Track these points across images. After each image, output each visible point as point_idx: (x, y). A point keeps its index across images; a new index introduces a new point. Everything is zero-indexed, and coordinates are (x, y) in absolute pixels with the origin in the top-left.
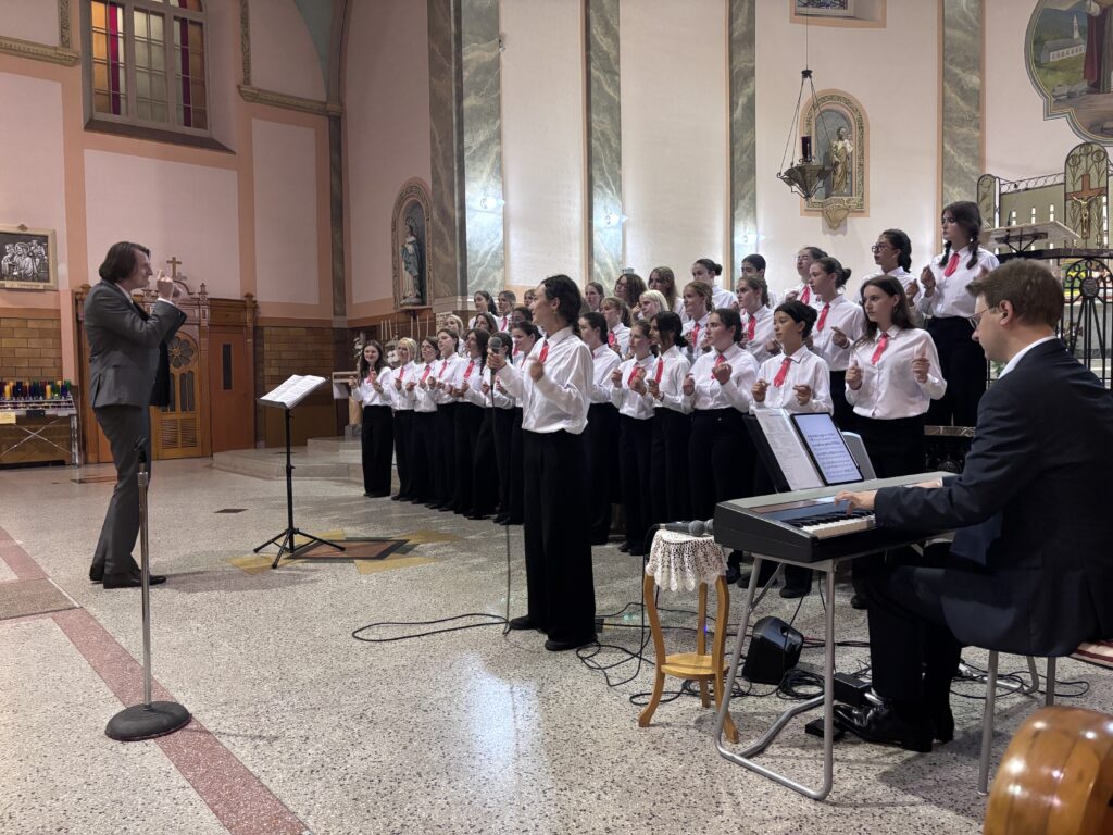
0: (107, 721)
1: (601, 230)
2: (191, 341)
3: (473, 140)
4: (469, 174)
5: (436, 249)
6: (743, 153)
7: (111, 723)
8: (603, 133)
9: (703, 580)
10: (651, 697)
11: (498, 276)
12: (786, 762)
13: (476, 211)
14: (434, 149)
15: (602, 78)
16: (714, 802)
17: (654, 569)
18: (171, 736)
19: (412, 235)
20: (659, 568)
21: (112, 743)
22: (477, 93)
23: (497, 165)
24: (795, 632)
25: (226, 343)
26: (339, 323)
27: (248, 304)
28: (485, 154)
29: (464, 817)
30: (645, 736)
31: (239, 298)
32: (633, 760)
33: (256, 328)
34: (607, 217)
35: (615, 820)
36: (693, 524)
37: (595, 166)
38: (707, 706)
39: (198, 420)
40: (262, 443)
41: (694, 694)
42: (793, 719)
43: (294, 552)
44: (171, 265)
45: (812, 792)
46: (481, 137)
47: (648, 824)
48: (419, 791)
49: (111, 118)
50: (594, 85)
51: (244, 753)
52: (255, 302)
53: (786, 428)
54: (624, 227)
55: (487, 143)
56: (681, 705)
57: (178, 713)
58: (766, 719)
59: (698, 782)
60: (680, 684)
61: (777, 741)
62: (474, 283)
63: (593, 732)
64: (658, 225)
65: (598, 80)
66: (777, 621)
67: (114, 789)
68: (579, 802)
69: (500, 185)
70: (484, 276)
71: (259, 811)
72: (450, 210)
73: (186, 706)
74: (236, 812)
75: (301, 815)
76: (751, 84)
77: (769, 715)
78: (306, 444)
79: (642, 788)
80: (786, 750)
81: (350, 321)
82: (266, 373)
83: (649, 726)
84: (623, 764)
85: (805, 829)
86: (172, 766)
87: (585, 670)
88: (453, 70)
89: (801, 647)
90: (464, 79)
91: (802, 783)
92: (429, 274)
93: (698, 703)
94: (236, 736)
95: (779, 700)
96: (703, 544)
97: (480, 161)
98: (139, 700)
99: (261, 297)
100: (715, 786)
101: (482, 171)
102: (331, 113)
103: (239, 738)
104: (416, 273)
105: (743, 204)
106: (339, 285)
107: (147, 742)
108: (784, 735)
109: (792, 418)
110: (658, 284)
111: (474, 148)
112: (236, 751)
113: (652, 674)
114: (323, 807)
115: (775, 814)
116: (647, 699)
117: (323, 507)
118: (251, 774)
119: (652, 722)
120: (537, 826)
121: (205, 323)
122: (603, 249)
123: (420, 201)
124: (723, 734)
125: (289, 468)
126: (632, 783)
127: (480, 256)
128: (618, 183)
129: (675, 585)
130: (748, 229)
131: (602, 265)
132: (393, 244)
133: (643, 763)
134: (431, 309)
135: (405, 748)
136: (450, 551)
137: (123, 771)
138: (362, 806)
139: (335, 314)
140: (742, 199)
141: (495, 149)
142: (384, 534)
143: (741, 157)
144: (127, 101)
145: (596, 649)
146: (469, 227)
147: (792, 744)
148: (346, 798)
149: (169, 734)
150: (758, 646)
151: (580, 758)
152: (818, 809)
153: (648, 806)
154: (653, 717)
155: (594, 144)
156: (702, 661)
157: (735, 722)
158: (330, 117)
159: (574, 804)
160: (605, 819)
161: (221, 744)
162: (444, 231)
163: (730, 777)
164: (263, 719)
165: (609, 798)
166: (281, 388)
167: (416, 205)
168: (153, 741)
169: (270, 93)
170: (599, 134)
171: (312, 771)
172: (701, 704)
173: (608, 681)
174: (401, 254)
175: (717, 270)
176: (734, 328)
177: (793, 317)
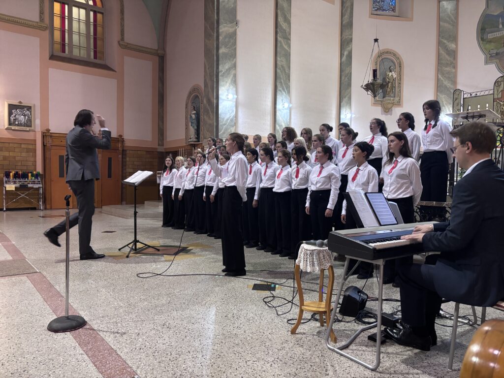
0: (48, 323)
1: (280, 110)
3: (223, 68)
4: (221, 83)
5: (205, 117)
6: (345, 77)
7: (50, 324)
8: (282, 66)
9: (322, 267)
10: (297, 321)
11: (233, 129)
12: (358, 352)
13: (223, 100)
14: (205, 71)
15: (282, 41)
16: (324, 369)
17: (300, 262)
18: (77, 331)
19: (194, 110)
20: (302, 262)
21: (50, 333)
22: (225, 47)
23: (234, 80)
24: (364, 293)
25: (110, 157)
26: (161, 149)
27: (120, 139)
28: (228, 74)
29: (209, 371)
30: (293, 338)
31: (117, 137)
32: (287, 349)
33: (123, 150)
34: (283, 105)
37: (278, 81)
38: (322, 325)
40: (124, 202)
41: (316, 320)
42: (362, 333)
43: (136, 251)
45: (370, 367)
46: (227, 66)
48: (189, 360)
49: (61, 54)
50: (279, 45)
51: (110, 339)
52: (123, 139)
53: (363, 199)
54: (290, 109)
55: (229, 69)
56: (310, 325)
57: (80, 321)
58: (349, 333)
59: (317, 360)
60: (311, 315)
61: (354, 343)
62: (221, 132)
63: (270, 336)
64: (305, 109)
65: (280, 42)
66: (356, 288)
67: (50, 354)
68: (262, 367)
69: (235, 88)
70: (226, 129)
71: (115, 366)
72: (212, 99)
73: (85, 318)
74: (105, 366)
75: (134, 368)
76: (351, 46)
77: (351, 330)
78: (144, 203)
79: (291, 362)
80: (359, 347)
81: (165, 149)
82: (127, 171)
83: (295, 334)
84: (283, 351)
86: (77, 344)
87: (267, 307)
88: (215, 36)
89: (367, 301)
90: (220, 40)
91: (365, 362)
92: (202, 128)
93: (318, 324)
94: (106, 332)
95: (356, 324)
96: (323, 251)
97: (226, 77)
98: (63, 314)
99: (126, 137)
100: (325, 362)
101: (227, 82)
103: (108, 333)
104: (196, 128)
105: (345, 100)
106: (161, 133)
107: (66, 333)
108: (357, 340)
110: (305, 135)
111: (223, 71)
112: (106, 338)
113: (297, 310)
114: (145, 365)
115: (353, 376)
116: (295, 322)
117: (150, 231)
118: (112, 349)
119: (297, 332)
122: (281, 118)
123: (198, 95)
124: (330, 339)
125: (135, 213)
126: (287, 360)
127: (225, 120)
128: (288, 89)
129: (309, 269)
130: (347, 111)
131: (280, 126)
132: (186, 114)
133: (292, 351)
134: (202, 144)
135: (183, 340)
136: (207, 253)
137: (55, 345)
138: (163, 365)
139: (159, 145)
140: (345, 98)
141: (233, 72)
142: (178, 244)
143: (345, 79)
144: (68, 47)
145: (272, 298)
146: (220, 107)
147: (361, 344)
148: (155, 361)
149: (76, 330)
150: (347, 299)
151: (263, 347)
152: (373, 374)
153: (294, 370)
154: (297, 330)
155: (278, 71)
156: (321, 305)
157: (335, 333)
158: (159, 56)
159: (260, 368)
160: (274, 375)
161: (100, 335)
162: (209, 108)
163: (332, 358)
164: (119, 325)
165: (276, 366)
166: (133, 176)
167: (197, 97)
168: (69, 333)
169: (132, 45)
170: (280, 66)
171: (140, 349)
172: (320, 325)
173: (277, 313)
174: (189, 119)
175: (331, 129)
176: (328, 154)
177: (361, 149)
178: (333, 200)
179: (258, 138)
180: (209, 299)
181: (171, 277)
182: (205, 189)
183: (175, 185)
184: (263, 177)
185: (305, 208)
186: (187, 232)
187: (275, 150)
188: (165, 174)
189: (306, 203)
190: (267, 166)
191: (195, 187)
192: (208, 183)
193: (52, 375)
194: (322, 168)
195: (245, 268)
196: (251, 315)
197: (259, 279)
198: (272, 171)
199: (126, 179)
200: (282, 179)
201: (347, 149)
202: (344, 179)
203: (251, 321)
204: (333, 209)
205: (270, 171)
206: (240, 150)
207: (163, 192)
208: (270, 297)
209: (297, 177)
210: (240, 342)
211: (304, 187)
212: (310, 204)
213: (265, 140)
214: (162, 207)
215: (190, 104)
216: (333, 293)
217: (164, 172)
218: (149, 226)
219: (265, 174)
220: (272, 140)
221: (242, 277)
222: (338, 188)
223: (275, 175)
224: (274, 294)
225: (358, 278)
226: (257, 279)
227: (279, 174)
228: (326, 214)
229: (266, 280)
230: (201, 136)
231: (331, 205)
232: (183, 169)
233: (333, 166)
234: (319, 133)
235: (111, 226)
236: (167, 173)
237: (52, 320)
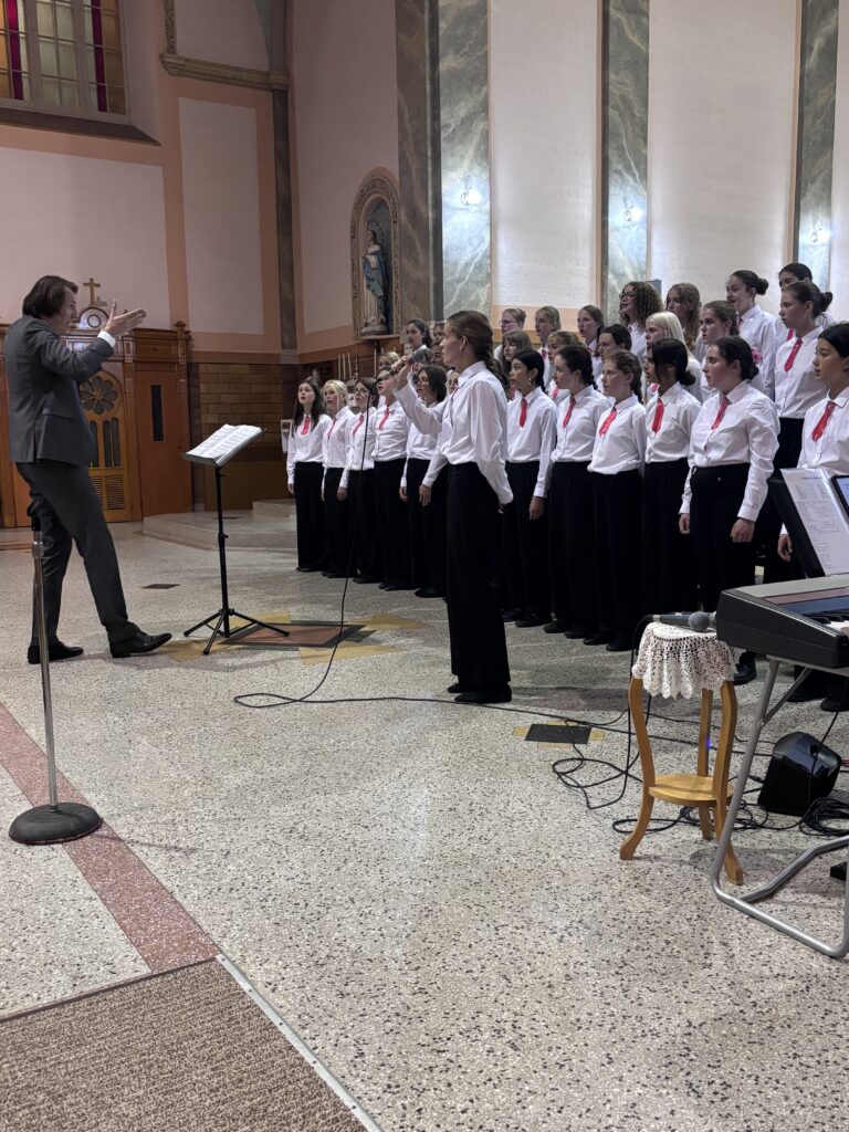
0: (12, 821)
1: (617, 229)
2: (114, 381)
3: (451, 116)
4: (446, 160)
5: (405, 260)
6: (816, 117)
7: (14, 824)
8: (624, 99)
9: (703, 685)
10: (636, 823)
11: (482, 293)
12: (800, 910)
13: (455, 209)
14: (402, 129)
15: (624, 22)
16: (702, 952)
17: (643, 670)
18: (79, 842)
19: (376, 243)
20: (649, 670)
21: (16, 845)
22: (457, 52)
23: (483, 148)
24: (829, 752)
25: (155, 384)
26: (289, 357)
27: (179, 334)
28: (468, 132)
29: (398, 951)
30: (624, 871)
31: (169, 328)
32: (608, 899)
33: (190, 365)
34: (627, 214)
35: (578, 965)
36: (693, 616)
37: (612, 144)
38: (708, 837)
39: (125, 478)
40: (200, 506)
41: (693, 823)
42: (817, 859)
43: (229, 637)
44: (88, 288)
45: (827, 948)
46: (462, 111)
47: (617, 973)
48: (350, 920)
49: (12, 104)
50: (613, 33)
51: (157, 864)
52: (188, 332)
53: (824, 493)
54: (649, 223)
55: (469, 119)
56: (676, 836)
57: (86, 817)
58: (781, 858)
59: (685, 928)
60: (678, 810)
61: (791, 884)
62: (451, 304)
63: (564, 862)
64: (694, 224)
65: (618, 24)
66: (807, 738)
67: (15, 896)
68: (537, 944)
69: (487, 173)
70: (464, 294)
71: (170, 929)
72: (422, 210)
73: (98, 810)
74: (145, 929)
75: (215, 936)
76: (833, 20)
77: (785, 852)
78: (251, 508)
79: (615, 931)
80: (803, 895)
81: (302, 356)
82: (203, 421)
83: (632, 858)
84: (596, 902)
85: (813, 991)
86: (80, 874)
87: (561, 787)
88: (427, 21)
89: (837, 771)
90: (441, 32)
91: (816, 938)
92: (396, 293)
93: (697, 834)
94: (150, 845)
95: (801, 835)
96: (706, 642)
97: (461, 142)
98: (46, 800)
99: (195, 326)
100: (706, 935)
101: (462, 157)
102: (275, 87)
103: (153, 848)
104: (381, 293)
105: (812, 191)
106: (287, 310)
107: (54, 846)
108: (802, 877)
109: (834, 481)
110: (677, 305)
111: (453, 126)
112: (149, 862)
113: (635, 793)
114: (240, 930)
115: (776, 971)
116: (631, 827)
117: (265, 582)
118: (164, 888)
119: (637, 854)
120: (483, 967)
121: (129, 359)
122: (621, 254)
123: (386, 199)
124: (723, 874)
125: (222, 539)
126: (604, 925)
127: (459, 268)
128: (643, 166)
129: (668, 690)
130: (818, 223)
131: (619, 276)
132: (353, 255)
133: (620, 902)
134: (398, 338)
135: (338, 869)
136: (411, 641)
137: (26, 876)
138: (285, 932)
139: (283, 347)
140: (812, 183)
141: (479, 126)
142: (335, 617)
143: (814, 122)
144: (30, 82)
145: (579, 762)
146: (445, 230)
147: (811, 889)
148: (267, 921)
149: (76, 839)
150: (779, 768)
151: (544, 892)
152: (834, 968)
153: (620, 952)
154: (638, 849)
155: (612, 113)
156: (703, 783)
157: (742, 860)
158: (274, 91)
159: (531, 945)
160: (565, 964)
161: (134, 854)
162: (415, 236)
163: (725, 924)
164: (181, 828)
165: (574, 940)
166: (210, 441)
167: (381, 203)
168: (60, 845)
169: (198, 62)
170: (619, 101)
171: (232, 889)
172: (701, 836)
173: (588, 803)
174: (361, 268)
175: (761, 287)
176: (740, 362)
177: (838, 350)
178: (755, 494)
179: (549, 317)
180: (410, 763)
181: (315, 705)
182: (406, 467)
183: (327, 460)
184: (561, 432)
185: (679, 516)
186: (362, 585)
187: (597, 355)
188: (300, 428)
189: (681, 502)
190: (573, 403)
191: (376, 463)
192: (417, 450)
193: (19, 949)
194: (725, 403)
195: (509, 683)
196: (520, 807)
197: (547, 711)
198: (588, 416)
199: (192, 447)
200: (611, 436)
201: (799, 343)
202: (791, 432)
203: (516, 824)
204: (754, 519)
205: (580, 415)
206: (479, 360)
207: (296, 478)
208: (573, 759)
209: (656, 428)
210: (484, 878)
211: (678, 456)
212: (693, 505)
213: (570, 325)
214: (295, 517)
215: (362, 226)
216: (735, 749)
217: (297, 423)
218: (265, 569)
219: (566, 423)
220: (589, 326)
221: (501, 706)
222: (769, 460)
223: (595, 427)
224: (584, 753)
225: (823, 708)
226: (540, 710)
227: (606, 424)
228: (733, 534)
229: (564, 715)
230: (395, 315)
231: (748, 509)
232: (347, 414)
233: (758, 395)
234: (722, 296)
235: (166, 572)
236: (306, 428)
237: (19, 814)
